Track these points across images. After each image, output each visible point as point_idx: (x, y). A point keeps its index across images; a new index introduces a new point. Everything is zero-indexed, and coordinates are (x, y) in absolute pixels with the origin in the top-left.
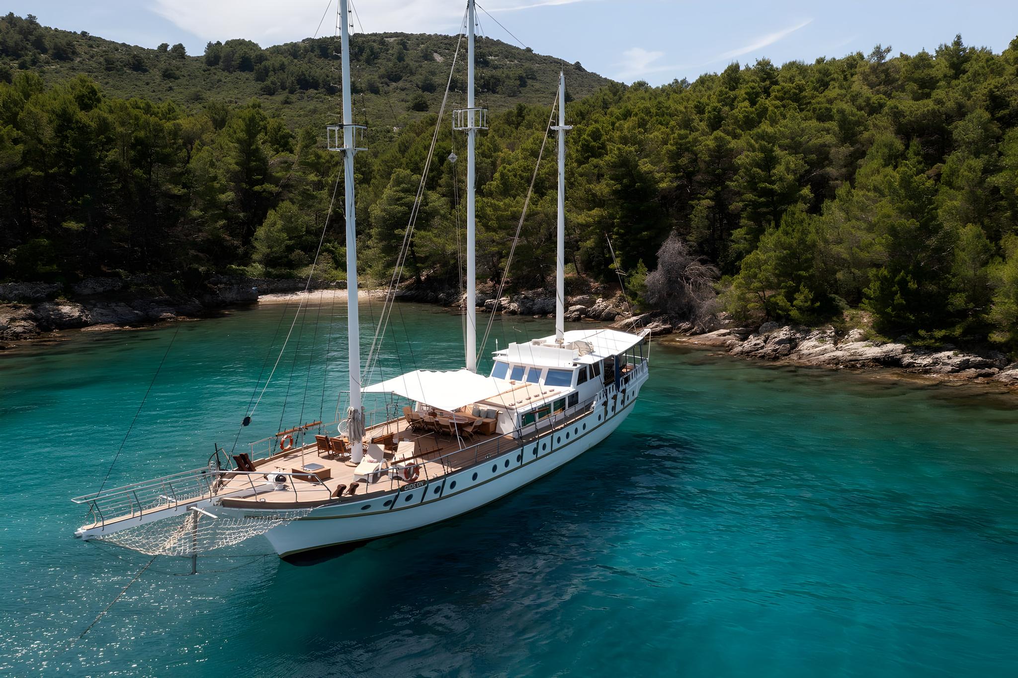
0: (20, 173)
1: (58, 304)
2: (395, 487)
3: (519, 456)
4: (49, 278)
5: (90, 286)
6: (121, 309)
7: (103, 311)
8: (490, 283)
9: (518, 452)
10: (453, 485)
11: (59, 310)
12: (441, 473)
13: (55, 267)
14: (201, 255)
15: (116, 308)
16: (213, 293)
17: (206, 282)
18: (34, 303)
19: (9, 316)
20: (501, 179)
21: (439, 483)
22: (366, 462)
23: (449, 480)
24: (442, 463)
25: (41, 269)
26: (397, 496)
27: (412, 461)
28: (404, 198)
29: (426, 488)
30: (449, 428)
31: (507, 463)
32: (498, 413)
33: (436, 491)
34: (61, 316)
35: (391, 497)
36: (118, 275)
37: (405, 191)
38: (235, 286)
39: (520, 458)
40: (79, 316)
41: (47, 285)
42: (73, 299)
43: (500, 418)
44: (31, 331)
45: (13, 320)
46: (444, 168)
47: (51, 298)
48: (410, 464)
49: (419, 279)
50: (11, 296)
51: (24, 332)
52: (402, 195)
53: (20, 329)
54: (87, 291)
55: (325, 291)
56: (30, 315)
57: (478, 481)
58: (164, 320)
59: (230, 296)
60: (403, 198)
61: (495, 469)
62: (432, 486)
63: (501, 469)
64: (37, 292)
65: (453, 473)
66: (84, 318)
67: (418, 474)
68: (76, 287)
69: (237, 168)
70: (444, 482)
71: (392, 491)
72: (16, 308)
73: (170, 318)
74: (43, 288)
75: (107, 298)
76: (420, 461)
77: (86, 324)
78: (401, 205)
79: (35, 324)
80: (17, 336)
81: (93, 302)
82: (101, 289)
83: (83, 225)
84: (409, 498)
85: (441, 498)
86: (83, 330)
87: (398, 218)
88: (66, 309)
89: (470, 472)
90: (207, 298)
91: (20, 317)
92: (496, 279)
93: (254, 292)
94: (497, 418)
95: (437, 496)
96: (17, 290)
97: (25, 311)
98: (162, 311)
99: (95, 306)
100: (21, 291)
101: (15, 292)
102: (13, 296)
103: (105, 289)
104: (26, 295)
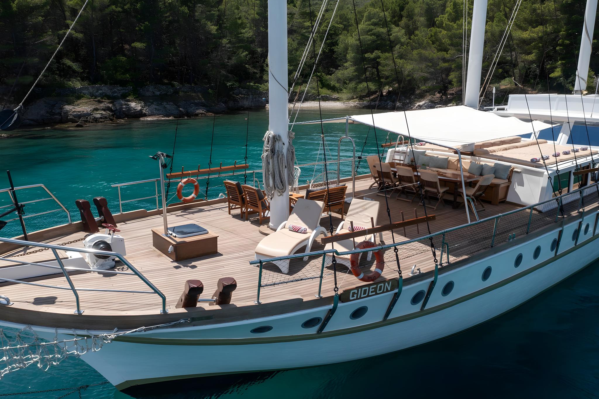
0: (107, 11)
1: (129, 101)
2: (328, 291)
3: (555, 241)
4: (123, 83)
5: (151, 90)
6: (170, 107)
7: (157, 107)
8: (438, 95)
9: (553, 235)
10: (448, 288)
11: (128, 105)
12: (428, 266)
13: (128, 75)
14: (230, 75)
15: (166, 106)
16: (235, 100)
17: (231, 93)
18: (113, 99)
19: (94, 107)
20: (454, 8)
21: (423, 285)
22: (286, 231)
23: (443, 280)
24: (432, 246)
25: (119, 76)
26: (332, 312)
27: (370, 237)
28: (374, 29)
29: (396, 296)
30: (436, 187)
31: (537, 252)
32: (512, 171)
33: (415, 300)
34: (129, 108)
35: (321, 311)
36: (173, 86)
37: (375, 24)
38: (251, 97)
39: (556, 244)
40: (141, 110)
41: (121, 88)
42: (139, 98)
43: (515, 178)
44: (106, 118)
45: (96, 109)
46: (404, 13)
47: (124, 97)
48: (367, 244)
49: (382, 95)
50: (97, 94)
51: (101, 118)
52: (372, 27)
53: (98, 116)
54: (148, 94)
55: (313, 102)
56: (109, 107)
57: (492, 281)
58: (197, 115)
59: (246, 103)
60: (372, 30)
61: (519, 260)
62: (409, 291)
63: (528, 263)
64: (115, 92)
65: (451, 266)
66: (144, 111)
67: (381, 264)
68: (141, 90)
69: (257, 17)
70: (433, 284)
71: (321, 302)
72: (100, 102)
73: (202, 114)
74: (118, 90)
75: (161, 99)
76: (387, 237)
77: (145, 115)
78: (371, 35)
79: (111, 114)
80: (96, 120)
81: (151, 101)
82: (158, 93)
83: (145, 45)
84: (358, 313)
85: (423, 313)
86: (142, 119)
87: (368, 44)
88: (133, 104)
89: (480, 265)
90: (231, 104)
91: (101, 108)
92: (443, 92)
93: (263, 101)
94: (509, 179)
95: (417, 308)
96: (101, 90)
97: (106, 104)
98: (197, 109)
99: (152, 103)
100: (104, 91)
101: (100, 92)
102: (98, 94)
103: (161, 93)
104: (107, 94)
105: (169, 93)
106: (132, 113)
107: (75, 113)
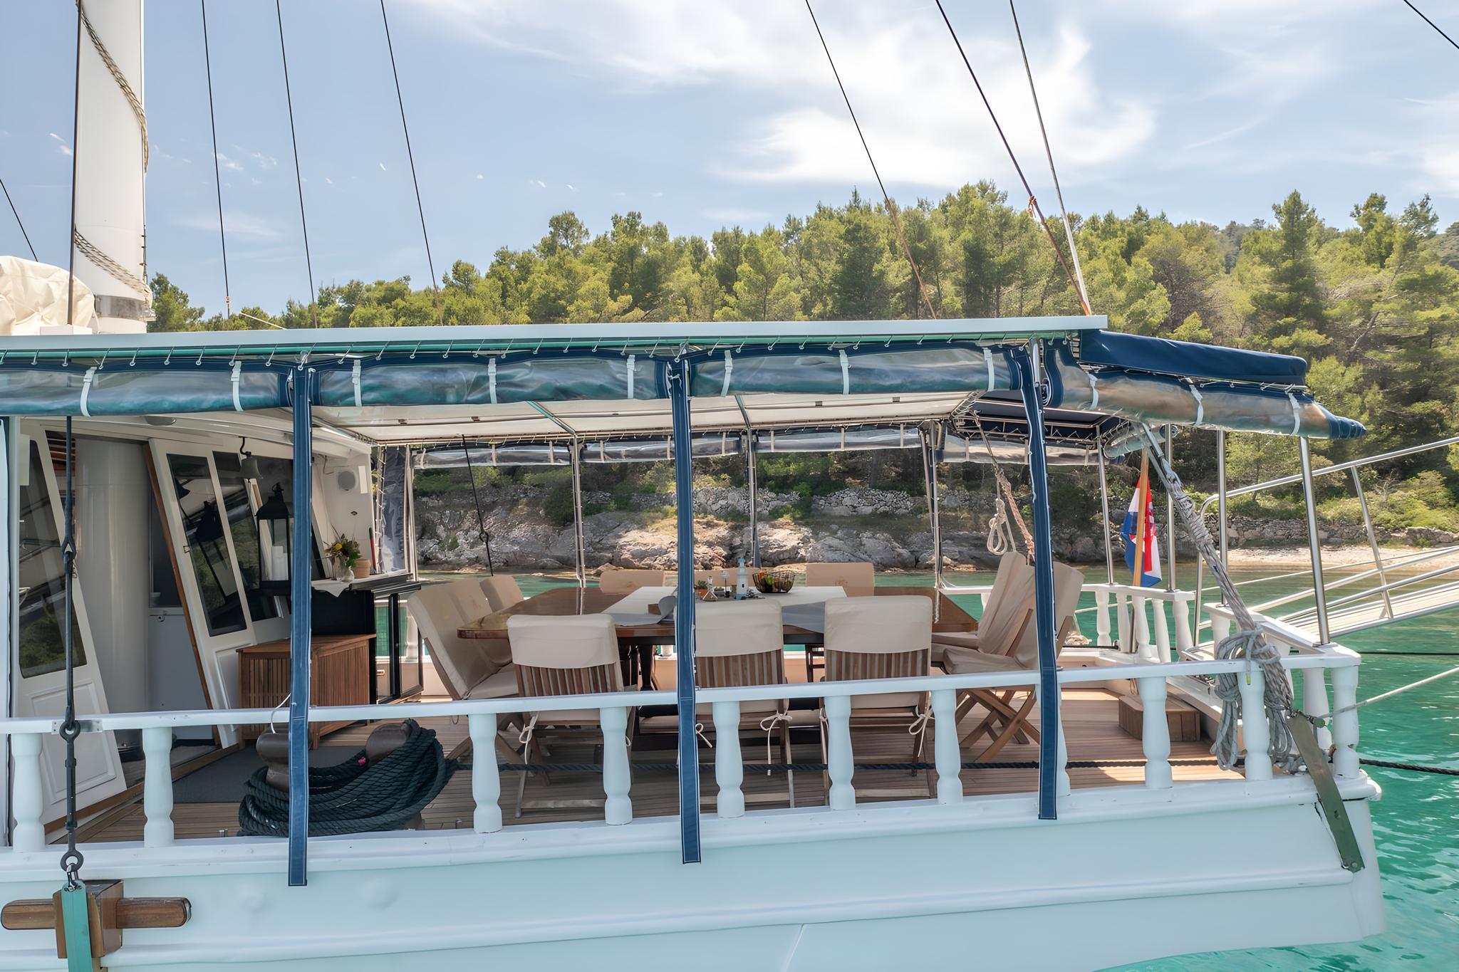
1: (777, 525)
7: (837, 543)
34: (767, 543)
40: (794, 547)
41: (773, 495)
47: (773, 516)
54: (839, 511)
56: (724, 538)
66: (800, 551)
68: (822, 502)
72: (709, 525)
73: (943, 565)
74: (767, 499)
75: (864, 524)
79: (724, 555)
81: (834, 527)
82: (865, 510)
88: (781, 534)
91: (705, 539)
96: (725, 498)
97: (721, 529)
99: (833, 533)
100: (730, 502)
101: (723, 502)
102: (717, 508)
103: (877, 509)
104: (738, 508)
105: (903, 511)
106: (772, 554)
107: (638, 548)
